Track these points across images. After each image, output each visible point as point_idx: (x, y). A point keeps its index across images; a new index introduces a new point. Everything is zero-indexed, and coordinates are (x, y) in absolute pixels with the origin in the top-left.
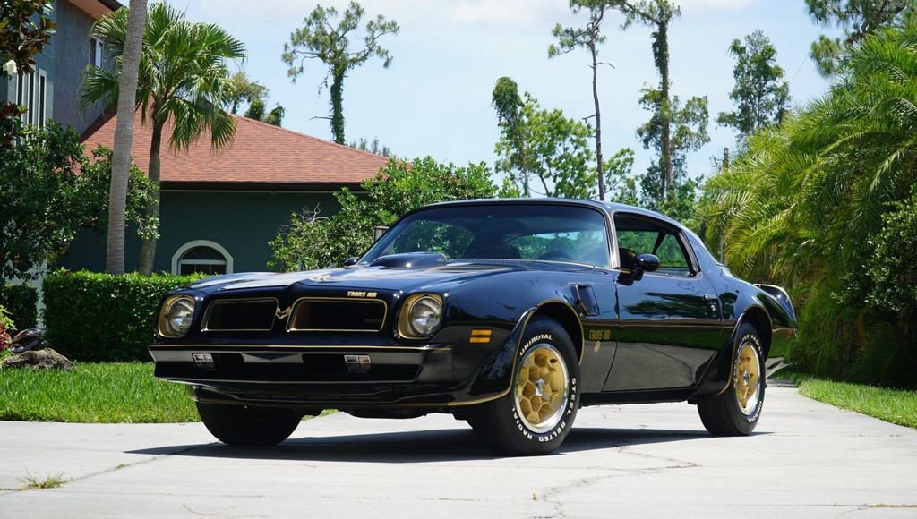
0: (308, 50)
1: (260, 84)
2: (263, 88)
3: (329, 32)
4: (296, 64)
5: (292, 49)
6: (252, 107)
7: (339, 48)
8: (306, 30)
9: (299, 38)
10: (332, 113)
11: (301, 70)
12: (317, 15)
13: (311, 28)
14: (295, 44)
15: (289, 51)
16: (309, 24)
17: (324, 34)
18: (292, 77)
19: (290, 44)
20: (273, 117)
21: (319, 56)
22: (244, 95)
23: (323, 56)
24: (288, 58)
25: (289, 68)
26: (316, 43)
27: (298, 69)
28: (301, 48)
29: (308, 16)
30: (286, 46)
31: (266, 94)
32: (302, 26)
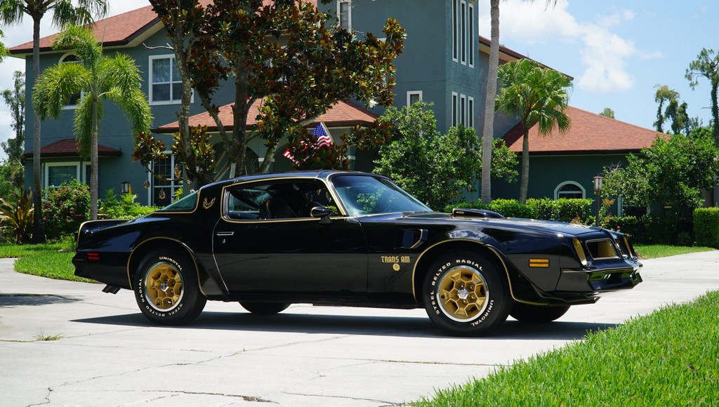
0: (700, 72)
1: (675, 91)
2: (677, 93)
3: (710, 63)
4: (694, 80)
5: (690, 72)
6: (671, 103)
7: (715, 70)
8: (698, 62)
9: (694, 66)
10: (712, 105)
11: (697, 83)
12: (704, 54)
13: (701, 61)
14: (692, 69)
15: (688, 73)
16: (700, 58)
17: (708, 63)
18: (692, 88)
19: (689, 69)
20: (682, 108)
21: (705, 75)
22: (667, 97)
23: (707, 75)
24: (689, 77)
25: (690, 82)
26: (702, 68)
27: (695, 83)
28: (695, 71)
29: (699, 54)
30: (687, 71)
31: (678, 97)
32: (696, 59)
